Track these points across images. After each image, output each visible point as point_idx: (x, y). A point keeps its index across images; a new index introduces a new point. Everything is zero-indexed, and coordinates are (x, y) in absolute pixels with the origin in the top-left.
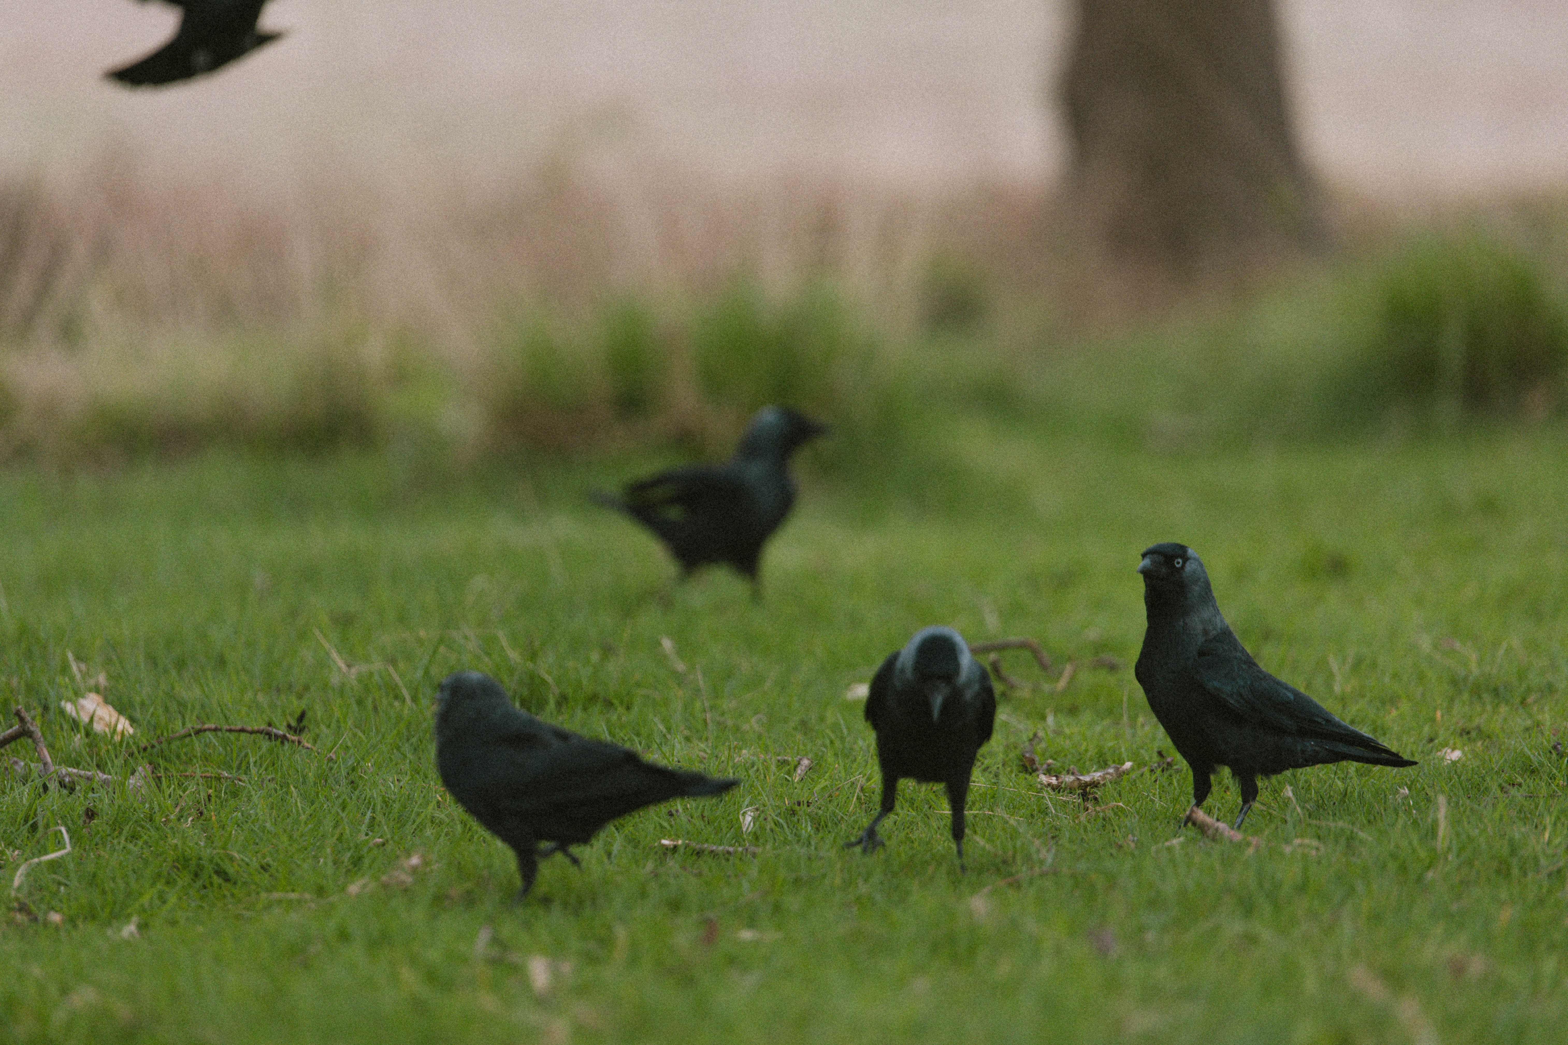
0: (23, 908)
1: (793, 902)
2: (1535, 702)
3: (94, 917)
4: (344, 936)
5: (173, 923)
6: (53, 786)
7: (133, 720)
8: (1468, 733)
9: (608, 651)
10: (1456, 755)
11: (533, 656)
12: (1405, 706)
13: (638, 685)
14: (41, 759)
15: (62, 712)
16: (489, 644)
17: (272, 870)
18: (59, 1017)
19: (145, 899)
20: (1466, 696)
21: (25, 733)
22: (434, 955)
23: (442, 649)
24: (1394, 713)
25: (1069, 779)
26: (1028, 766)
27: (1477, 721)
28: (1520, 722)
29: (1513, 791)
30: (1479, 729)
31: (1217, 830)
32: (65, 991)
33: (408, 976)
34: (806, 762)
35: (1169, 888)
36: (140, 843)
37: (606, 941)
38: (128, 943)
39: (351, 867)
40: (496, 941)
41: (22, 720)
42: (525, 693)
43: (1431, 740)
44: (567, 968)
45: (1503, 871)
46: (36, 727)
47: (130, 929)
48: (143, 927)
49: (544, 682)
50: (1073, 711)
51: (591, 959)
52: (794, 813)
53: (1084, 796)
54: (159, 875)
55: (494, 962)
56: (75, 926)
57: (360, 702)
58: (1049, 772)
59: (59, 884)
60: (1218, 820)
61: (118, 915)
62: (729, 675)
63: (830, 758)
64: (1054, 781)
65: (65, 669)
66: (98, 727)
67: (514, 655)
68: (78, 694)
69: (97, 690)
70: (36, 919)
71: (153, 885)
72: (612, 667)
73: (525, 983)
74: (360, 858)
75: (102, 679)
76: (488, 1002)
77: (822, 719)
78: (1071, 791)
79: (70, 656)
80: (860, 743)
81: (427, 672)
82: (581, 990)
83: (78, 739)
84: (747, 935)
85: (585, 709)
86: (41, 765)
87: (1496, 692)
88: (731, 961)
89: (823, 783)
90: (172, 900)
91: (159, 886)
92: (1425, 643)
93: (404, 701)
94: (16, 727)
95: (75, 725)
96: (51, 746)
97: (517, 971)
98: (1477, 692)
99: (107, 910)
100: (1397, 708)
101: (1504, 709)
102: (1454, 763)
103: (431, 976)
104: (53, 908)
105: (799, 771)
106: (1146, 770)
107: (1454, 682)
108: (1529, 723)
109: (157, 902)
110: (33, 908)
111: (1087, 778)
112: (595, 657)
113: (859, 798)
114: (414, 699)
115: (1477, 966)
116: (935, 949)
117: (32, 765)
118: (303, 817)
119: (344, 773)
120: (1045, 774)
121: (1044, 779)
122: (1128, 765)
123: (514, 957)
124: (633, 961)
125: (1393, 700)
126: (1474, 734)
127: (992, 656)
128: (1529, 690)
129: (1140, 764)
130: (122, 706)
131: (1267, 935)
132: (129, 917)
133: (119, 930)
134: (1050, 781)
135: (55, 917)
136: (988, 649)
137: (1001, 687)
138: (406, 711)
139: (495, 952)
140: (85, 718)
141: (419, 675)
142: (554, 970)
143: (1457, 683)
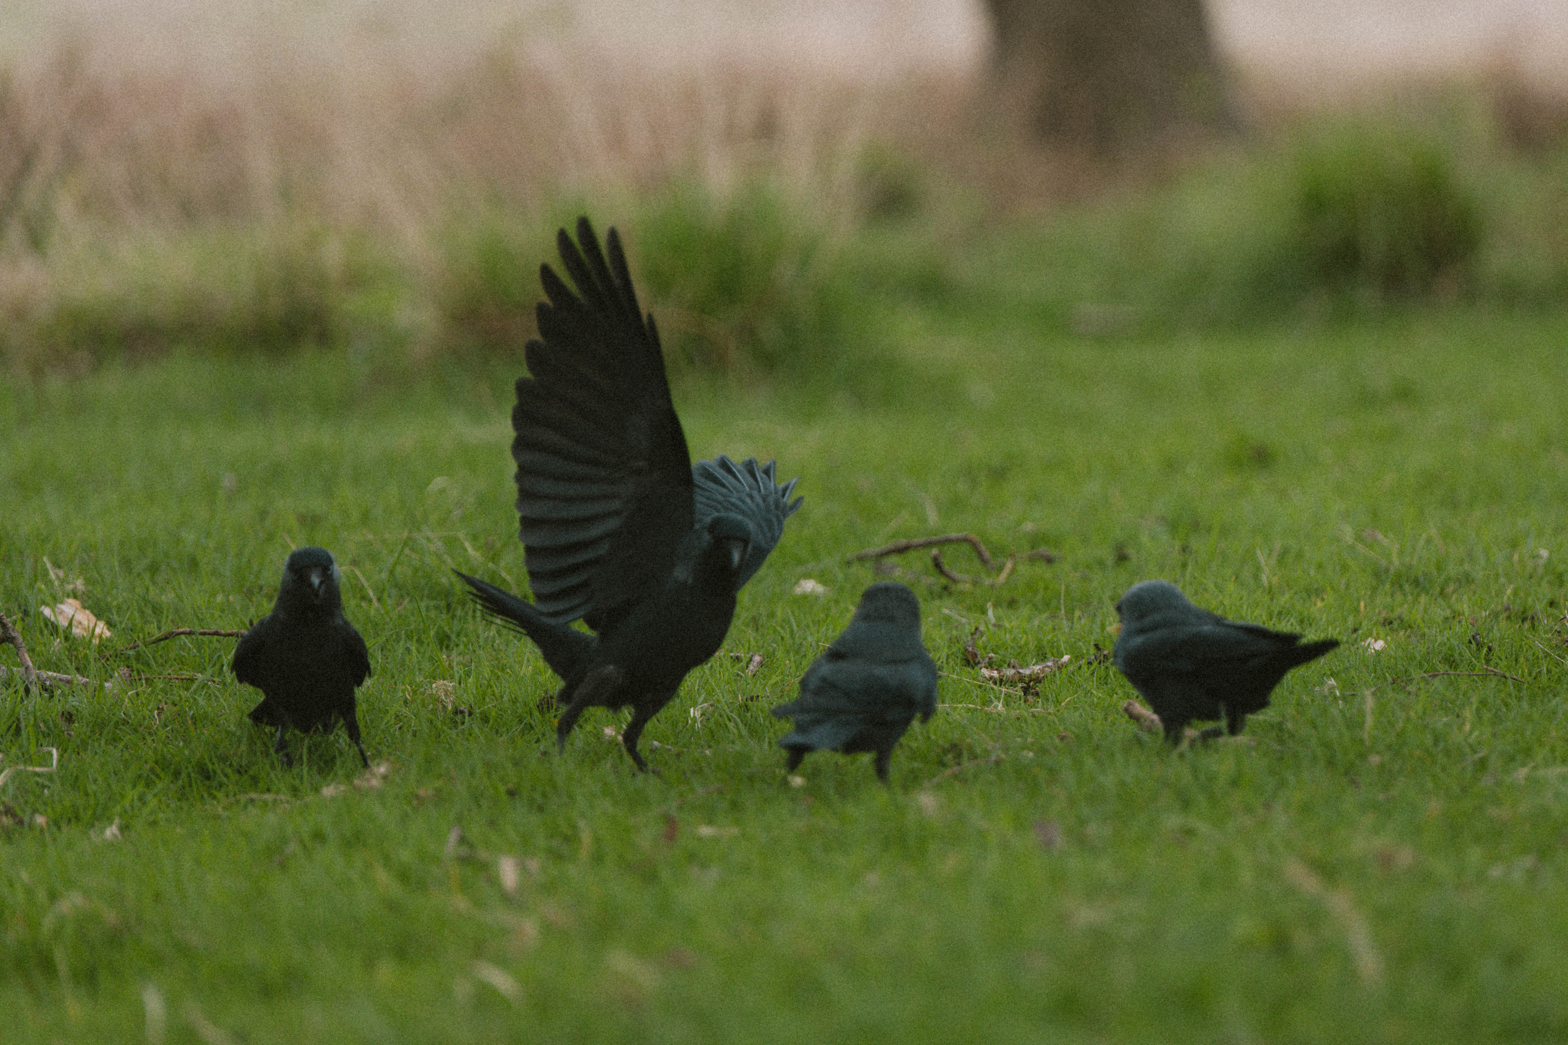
0: (9, 812)
1: (749, 798)
2: (1454, 592)
3: (77, 818)
4: (319, 836)
5: (154, 824)
6: (34, 690)
7: (110, 624)
8: (1391, 623)
10: (1379, 645)
11: (495, 558)
12: (1330, 597)
14: (23, 664)
15: (41, 617)
16: (451, 543)
17: (248, 772)
18: (48, 923)
19: (127, 802)
20: (1388, 586)
21: (6, 639)
22: (406, 856)
23: (407, 551)
24: (1320, 604)
25: (1010, 672)
26: (970, 660)
27: (1398, 611)
28: (1439, 612)
30: (1401, 619)
31: (1153, 721)
32: (53, 896)
33: (382, 876)
34: (757, 659)
36: (121, 745)
37: (571, 838)
38: (111, 845)
40: (464, 840)
41: (4, 625)
43: (1355, 630)
44: (534, 865)
46: (17, 633)
47: (111, 831)
48: (124, 828)
49: (504, 582)
50: (1012, 604)
51: (557, 856)
52: (747, 708)
53: (1026, 690)
54: (139, 778)
55: (465, 861)
56: (59, 828)
58: (990, 665)
59: (44, 786)
61: (101, 816)
63: (779, 654)
64: (995, 674)
65: (43, 575)
66: (76, 631)
67: (475, 555)
68: (56, 600)
69: (75, 595)
70: (21, 822)
71: (134, 786)
73: (494, 881)
75: (79, 584)
76: (461, 903)
77: (772, 615)
78: (1012, 683)
79: (48, 563)
80: (810, 639)
81: (392, 573)
82: (549, 888)
83: (57, 643)
84: (706, 831)
86: (22, 669)
87: (1416, 583)
88: (692, 857)
89: (775, 679)
90: (153, 803)
91: (140, 788)
92: (1348, 534)
93: (370, 601)
95: (54, 629)
96: (32, 650)
97: (489, 871)
98: (1398, 583)
99: (90, 812)
100: (1323, 600)
101: (1424, 599)
102: (1378, 653)
103: (404, 876)
104: (38, 812)
105: (751, 667)
106: (1084, 662)
107: (1376, 575)
108: (1448, 613)
109: (137, 803)
110: (19, 812)
111: (1026, 672)
114: (380, 600)
115: (1405, 857)
116: (886, 845)
117: (14, 669)
120: (987, 668)
121: (986, 672)
122: (1066, 658)
123: (483, 854)
124: (598, 858)
125: (1319, 592)
126: (1396, 624)
127: (935, 551)
128: (1447, 580)
129: (1077, 657)
130: (99, 611)
131: (1203, 827)
132: (110, 821)
133: (102, 831)
134: (992, 674)
135: (40, 820)
136: (929, 544)
137: (943, 581)
138: (372, 612)
139: (464, 851)
140: (63, 622)
141: (384, 575)
142: (523, 869)
143: (1379, 574)
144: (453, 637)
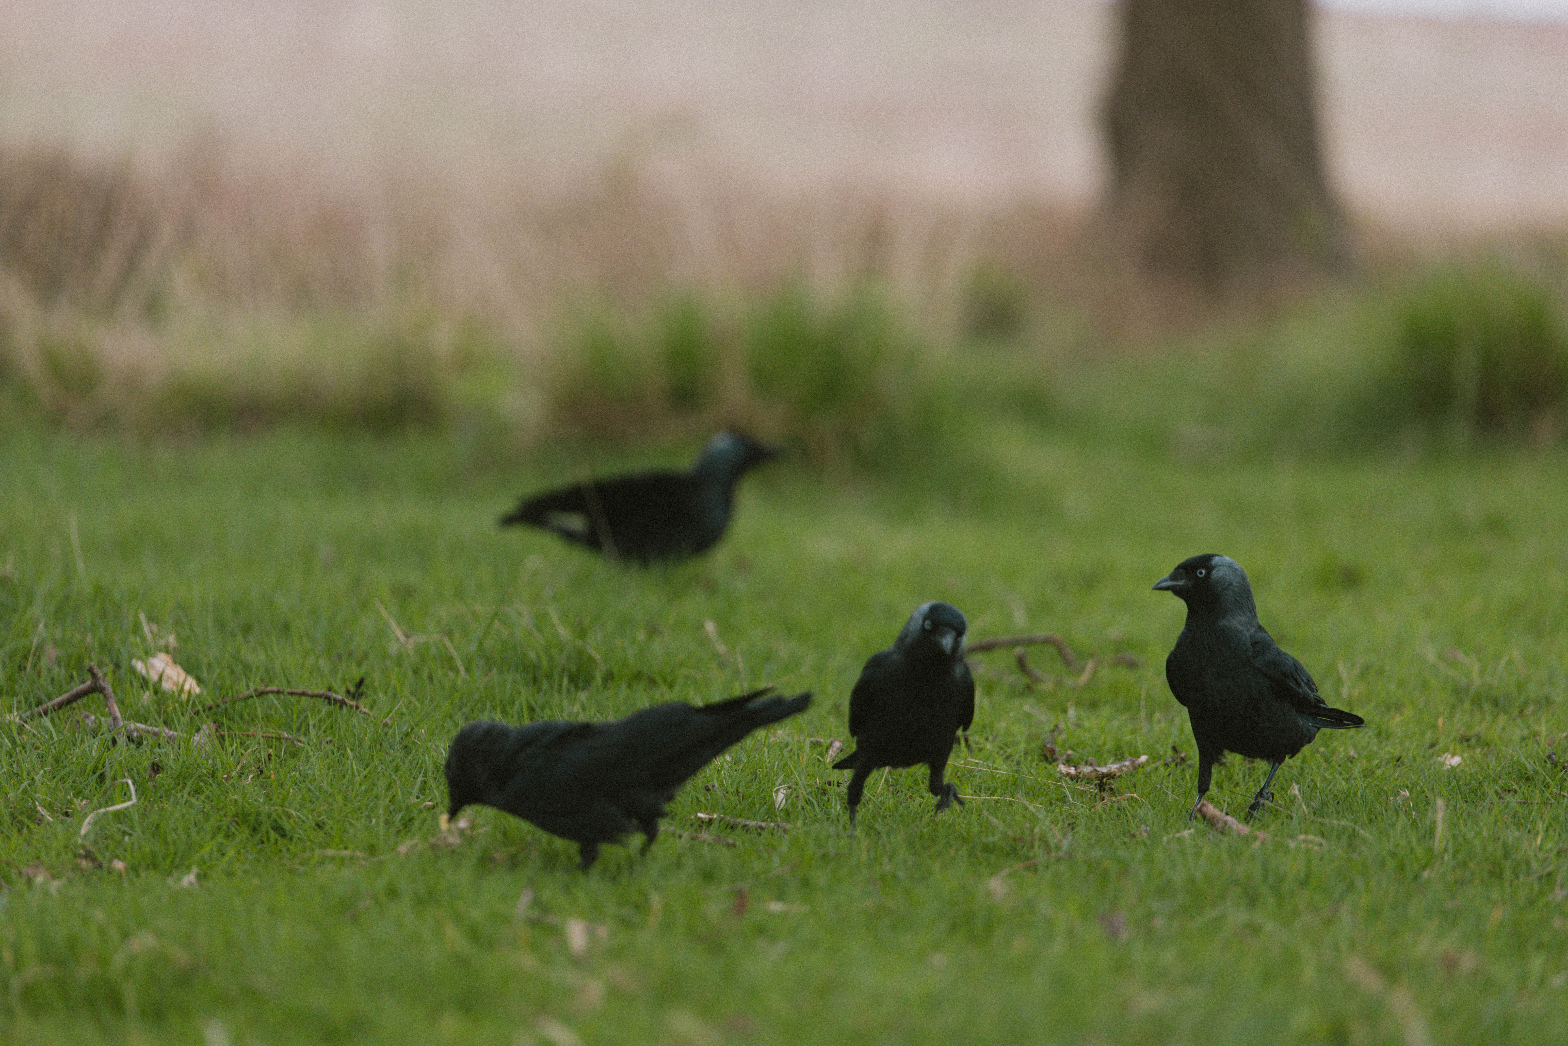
0: (88, 855)
1: (821, 877)
2: (1532, 714)
3: (155, 866)
4: (393, 893)
5: (231, 875)
6: (122, 740)
7: (200, 681)
8: (1468, 740)
9: (653, 631)
10: (1456, 760)
11: (582, 633)
12: (1408, 712)
13: (682, 664)
14: (111, 714)
15: (133, 671)
16: (541, 621)
17: (327, 828)
18: (119, 960)
19: (205, 852)
20: (1467, 706)
21: (96, 689)
22: (476, 914)
23: (497, 624)
24: (1398, 719)
25: (1087, 769)
26: (1049, 756)
27: (1476, 729)
28: (1517, 732)
29: (1508, 797)
30: (1478, 737)
31: (1226, 823)
32: (125, 935)
33: (452, 932)
34: (837, 744)
35: (1178, 877)
36: (202, 797)
37: (642, 907)
38: (187, 892)
39: (402, 827)
40: (537, 903)
41: (94, 675)
42: (574, 668)
43: (1432, 746)
44: (603, 932)
45: (1496, 873)
46: (107, 684)
47: (189, 879)
48: (202, 877)
49: (591, 659)
50: (1094, 705)
51: (626, 923)
52: (824, 792)
53: (1101, 787)
54: (219, 829)
55: (534, 923)
56: (137, 874)
57: (416, 672)
58: (1068, 762)
59: (124, 833)
60: (1227, 814)
61: (179, 865)
62: (767, 659)
64: (1072, 771)
65: (137, 629)
66: (166, 686)
67: (564, 632)
68: (148, 653)
69: (166, 650)
70: (100, 866)
71: (213, 838)
72: (658, 647)
73: (563, 943)
74: (411, 820)
75: (172, 640)
76: (528, 961)
78: (1089, 781)
79: (142, 617)
81: (481, 644)
82: (616, 954)
83: (147, 697)
84: (776, 907)
85: (630, 686)
86: (110, 720)
87: (1496, 703)
88: (761, 930)
90: (231, 853)
91: (220, 838)
92: (1431, 655)
93: (458, 671)
94: (88, 683)
95: (144, 683)
96: (122, 702)
97: (556, 932)
98: (1477, 702)
99: (169, 860)
100: (1402, 714)
101: (1502, 719)
102: (1453, 768)
103: (474, 934)
104: (117, 857)
105: (830, 752)
106: (1161, 764)
107: (1457, 692)
108: (1525, 733)
109: (216, 854)
110: (98, 856)
111: (1104, 770)
112: (641, 636)
113: (887, 781)
114: (468, 670)
115: (1468, 962)
116: (954, 927)
117: (103, 719)
118: (358, 779)
119: (398, 738)
120: (1064, 764)
121: (1063, 768)
122: (1143, 758)
123: (554, 919)
124: (667, 927)
125: (1398, 707)
126: (1473, 741)
127: (1018, 650)
128: (1526, 703)
129: (1155, 757)
130: (190, 667)
131: (1269, 926)
132: (189, 868)
133: (179, 879)
134: (1069, 771)
135: (119, 865)
136: (1015, 643)
137: (1025, 680)
138: (459, 682)
139: (535, 913)
140: (154, 677)
141: (473, 647)
142: (591, 933)
143: (1459, 692)
144: (538, 710)
